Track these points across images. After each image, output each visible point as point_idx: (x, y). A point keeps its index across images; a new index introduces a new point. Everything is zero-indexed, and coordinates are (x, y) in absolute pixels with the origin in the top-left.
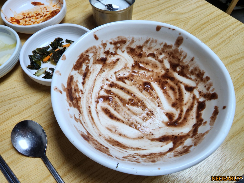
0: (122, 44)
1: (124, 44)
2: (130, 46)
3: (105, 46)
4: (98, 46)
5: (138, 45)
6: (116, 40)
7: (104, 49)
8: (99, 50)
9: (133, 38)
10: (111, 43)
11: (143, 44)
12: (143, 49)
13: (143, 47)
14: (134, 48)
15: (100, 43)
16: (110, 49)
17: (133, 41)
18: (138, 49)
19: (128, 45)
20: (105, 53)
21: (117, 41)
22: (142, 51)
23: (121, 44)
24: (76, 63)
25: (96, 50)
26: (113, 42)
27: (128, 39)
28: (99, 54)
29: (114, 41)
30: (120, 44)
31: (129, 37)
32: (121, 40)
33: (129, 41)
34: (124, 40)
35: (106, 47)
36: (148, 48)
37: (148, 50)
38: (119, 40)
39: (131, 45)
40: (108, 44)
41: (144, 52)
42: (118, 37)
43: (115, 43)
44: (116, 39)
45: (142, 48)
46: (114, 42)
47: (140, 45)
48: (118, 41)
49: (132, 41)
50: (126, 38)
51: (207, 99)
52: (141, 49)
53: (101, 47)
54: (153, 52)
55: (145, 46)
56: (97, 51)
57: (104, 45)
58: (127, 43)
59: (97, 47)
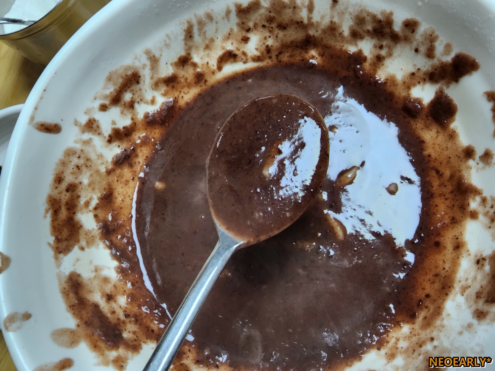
0: (135, 87)
1: (138, 82)
2: (156, 77)
3: (95, 126)
4: (76, 142)
5: (176, 60)
6: (111, 89)
7: (99, 134)
8: (88, 149)
9: (148, 52)
10: (104, 108)
11: (187, 48)
12: (196, 58)
13: (189, 54)
14: (171, 74)
15: (76, 130)
16: (114, 123)
17: (154, 61)
18: (181, 67)
19: (152, 78)
20: (110, 141)
21: (115, 90)
22: (195, 65)
23: (131, 88)
24: (52, 234)
25: (82, 156)
26: (107, 102)
27: (137, 64)
28: (96, 157)
29: (106, 97)
30: (128, 91)
31: (136, 58)
32: (121, 80)
33: (144, 66)
34: (129, 73)
35: (98, 127)
36: (204, 46)
37: (207, 52)
38: (119, 85)
39: (158, 71)
40: (99, 116)
41: (203, 65)
42: (109, 79)
43: (116, 100)
44: (105, 88)
45: (191, 59)
46: (110, 98)
47: (179, 56)
48: (117, 87)
49: (151, 61)
50: (129, 67)
51: (443, 82)
52: (189, 63)
53: (87, 136)
54: (223, 48)
55: (193, 48)
56: (86, 157)
57: (91, 126)
58: (144, 76)
59: (78, 146)
